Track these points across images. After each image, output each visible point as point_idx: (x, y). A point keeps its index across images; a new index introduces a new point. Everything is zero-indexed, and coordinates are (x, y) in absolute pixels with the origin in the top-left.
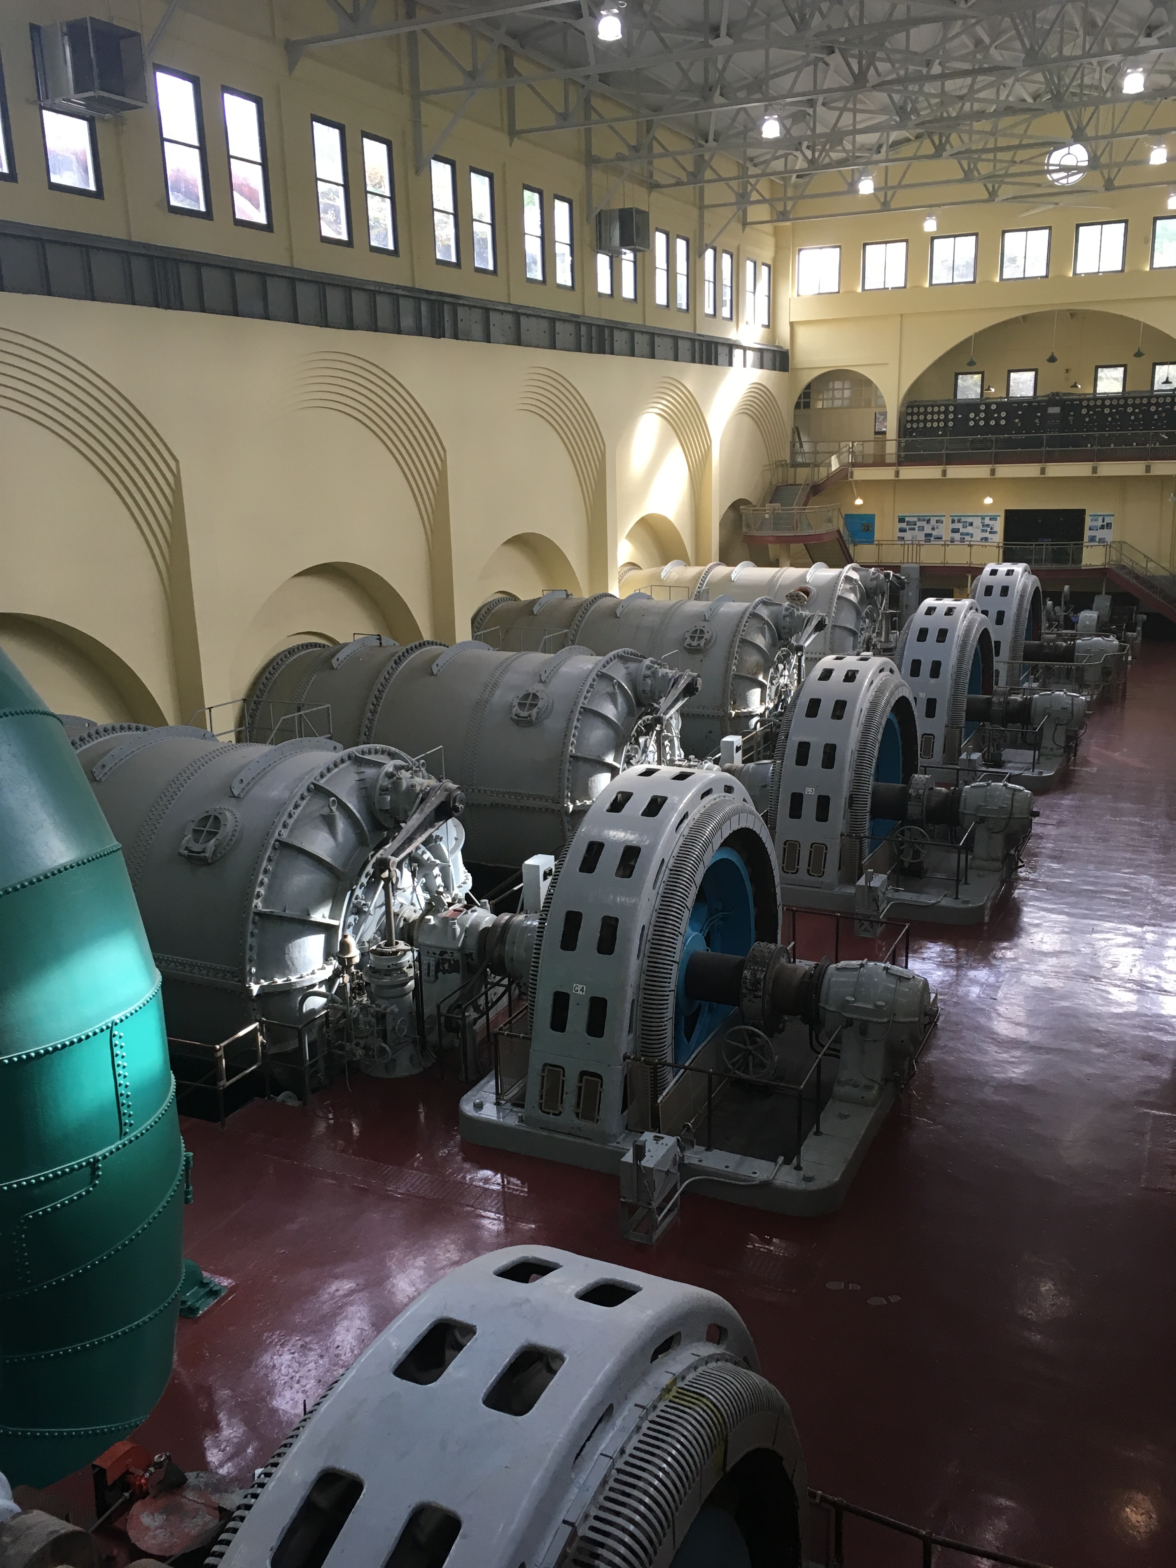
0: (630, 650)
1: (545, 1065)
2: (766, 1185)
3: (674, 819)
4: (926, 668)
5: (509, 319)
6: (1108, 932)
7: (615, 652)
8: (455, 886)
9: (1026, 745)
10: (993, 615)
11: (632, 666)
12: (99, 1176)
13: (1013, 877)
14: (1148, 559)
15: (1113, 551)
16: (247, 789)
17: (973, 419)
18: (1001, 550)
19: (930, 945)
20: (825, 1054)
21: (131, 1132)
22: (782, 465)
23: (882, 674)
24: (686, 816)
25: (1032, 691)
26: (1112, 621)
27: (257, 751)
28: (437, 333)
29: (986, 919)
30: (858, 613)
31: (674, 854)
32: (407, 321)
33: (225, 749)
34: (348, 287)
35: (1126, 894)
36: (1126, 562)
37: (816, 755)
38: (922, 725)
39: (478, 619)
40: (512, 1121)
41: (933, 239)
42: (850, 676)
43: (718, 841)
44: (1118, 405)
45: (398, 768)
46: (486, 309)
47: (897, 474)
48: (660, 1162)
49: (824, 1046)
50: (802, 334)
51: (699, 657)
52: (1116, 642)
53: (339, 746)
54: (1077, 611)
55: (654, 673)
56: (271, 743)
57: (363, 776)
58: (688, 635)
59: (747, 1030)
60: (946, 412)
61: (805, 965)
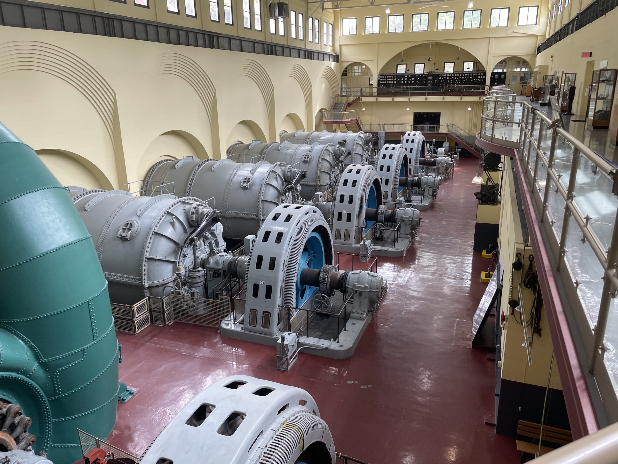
0: (282, 162)
1: (251, 309)
2: (327, 349)
3: (295, 223)
4: (385, 168)
5: (238, 42)
6: (444, 259)
7: (277, 163)
8: (220, 246)
9: (419, 194)
10: (409, 150)
11: (283, 168)
12: (85, 355)
13: (414, 240)
14: (461, 130)
15: (450, 128)
16: (142, 213)
17: (403, 80)
18: (412, 127)
19: (386, 264)
20: (348, 303)
21: (97, 338)
22: (337, 96)
23: (369, 171)
24: (299, 221)
25: (422, 176)
26: (449, 151)
27: (146, 199)
28: (212, 46)
29: (404, 255)
30: (363, 149)
31: (295, 235)
32: (200, 42)
33: (134, 199)
34: (178, 29)
35: (451, 245)
36: (454, 131)
37: (346, 199)
38: (383, 188)
39: (229, 151)
40: (239, 329)
41: (389, 16)
42: (358, 172)
43: (311, 230)
44: (452, 76)
45: (198, 205)
46: (230, 38)
47: (377, 99)
48: (290, 343)
49: (347, 300)
50: (344, 49)
51: (308, 164)
52: (450, 159)
53: (177, 197)
54: (437, 148)
55: (291, 171)
56: (152, 196)
57: (185, 208)
58: (303, 157)
59: (321, 295)
60: (394, 78)
61: (341, 272)
